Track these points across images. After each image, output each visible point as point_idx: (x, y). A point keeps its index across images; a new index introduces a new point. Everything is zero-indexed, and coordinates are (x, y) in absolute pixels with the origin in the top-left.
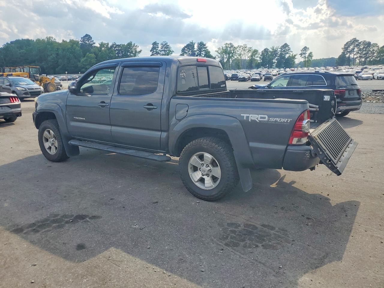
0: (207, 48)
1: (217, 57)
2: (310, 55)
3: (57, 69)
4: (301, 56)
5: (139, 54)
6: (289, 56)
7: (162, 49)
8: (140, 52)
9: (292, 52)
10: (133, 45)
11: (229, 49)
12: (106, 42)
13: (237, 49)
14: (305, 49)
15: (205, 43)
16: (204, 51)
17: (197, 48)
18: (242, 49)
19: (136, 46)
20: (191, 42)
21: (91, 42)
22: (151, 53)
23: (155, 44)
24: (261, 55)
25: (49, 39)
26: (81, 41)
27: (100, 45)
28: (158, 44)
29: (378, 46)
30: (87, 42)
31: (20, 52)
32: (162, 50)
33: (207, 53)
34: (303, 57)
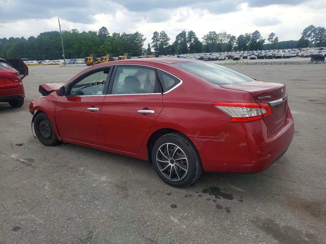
0: (196, 36)
1: (203, 42)
2: (276, 39)
3: (81, 54)
5: (144, 42)
6: (260, 41)
7: (161, 37)
8: (145, 39)
9: (261, 37)
10: (139, 34)
11: (212, 36)
12: (118, 33)
13: (219, 36)
14: (272, 35)
15: (194, 32)
16: (193, 38)
18: (222, 36)
19: (142, 35)
20: (183, 31)
21: (106, 32)
22: (153, 40)
23: (156, 33)
24: (237, 41)
25: (74, 31)
26: (99, 32)
27: (113, 35)
28: (158, 33)
30: (103, 33)
31: (51, 41)
33: (196, 39)
34: (270, 41)
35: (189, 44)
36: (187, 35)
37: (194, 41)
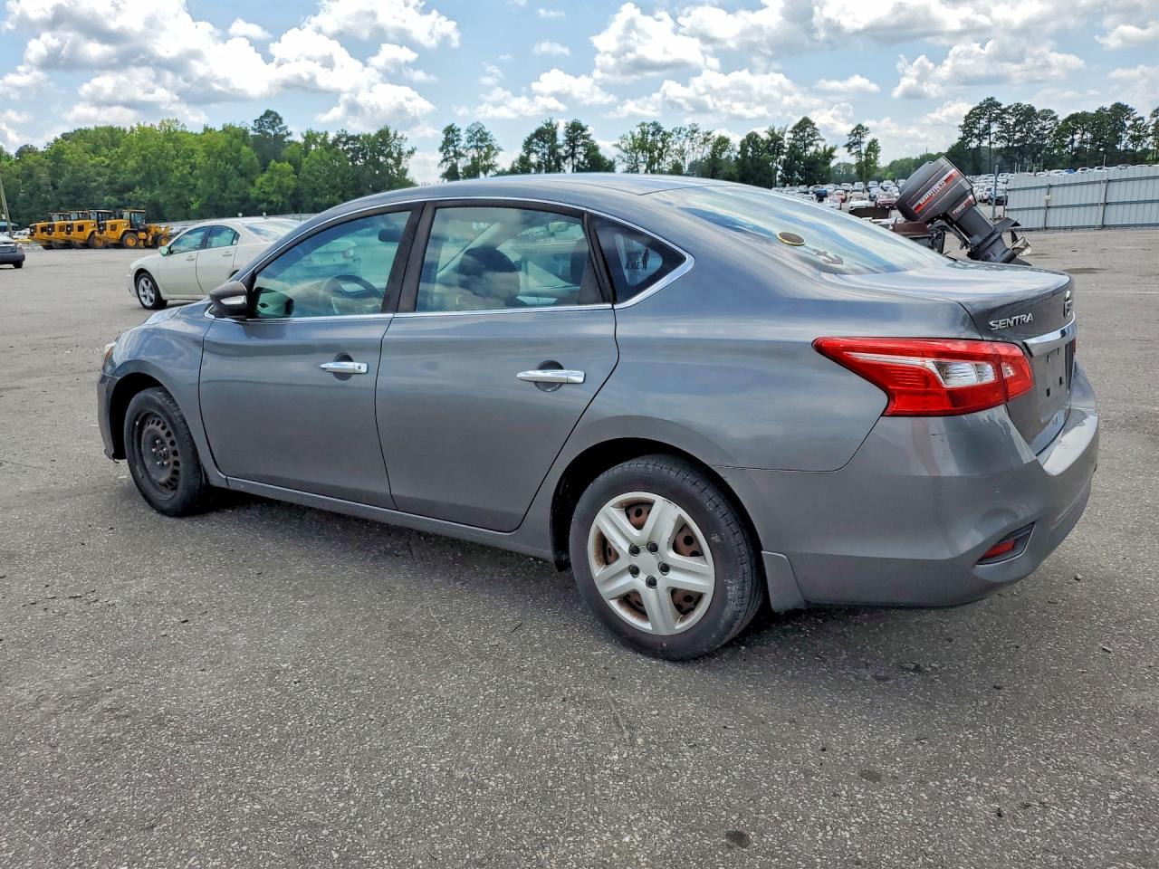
0: (591, 138)
1: (618, 160)
2: (873, 147)
4: (848, 152)
5: (409, 159)
6: (816, 152)
7: (469, 142)
8: (411, 152)
9: (823, 140)
10: (392, 135)
11: (650, 138)
12: (321, 130)
13: (673, 138)
14: (859, 131)
15: (584, 124)
16: (582, 145)
17: (565, 138)
18: (684, 137)
19: (401, 138)
20: (548, 121)
21: (281, 129)
22: (442, 154)
23: (450, 130)
24: (739, 153)
25: (168, 125)
26: (255, 130)
27: (304, 138)
28: (459, 130)
29: (1055, 118)
30: (269, 131)
31: (93, 162)
32: (471, 147)
33: (592, 150)
34: (853, 154)
35: (571, 167)
36: (561, 137)
37: (586, 156)
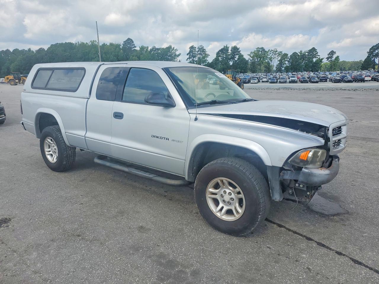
0: (240, 52)
1: (249, 61)
2: (337, 59)
4: (327, 60)
5: (178, 58)
6: (317, 60)
7: (198, 52)
8: (179, 55)
9: (319, 56)
10: (172, 49)
11: (260, 53)
12: (146, 46)
13: (268, 53)
14: (332, 53)
15: (238, 47)
16: (237, 54)
17: (231, 52)
18: (272, 53)
19: (176, 50)
20: (226, 46)
21: (132, 45)
22: (188, 56)
23: (192, 48)
24: (290, 59)
25: (93, 42)
26: (123, 45)
27: (140, 49)
28: (195, 48)
30: (128, 45)
33: (241, 56)
35: (232, 62)
37: (238, 59)
